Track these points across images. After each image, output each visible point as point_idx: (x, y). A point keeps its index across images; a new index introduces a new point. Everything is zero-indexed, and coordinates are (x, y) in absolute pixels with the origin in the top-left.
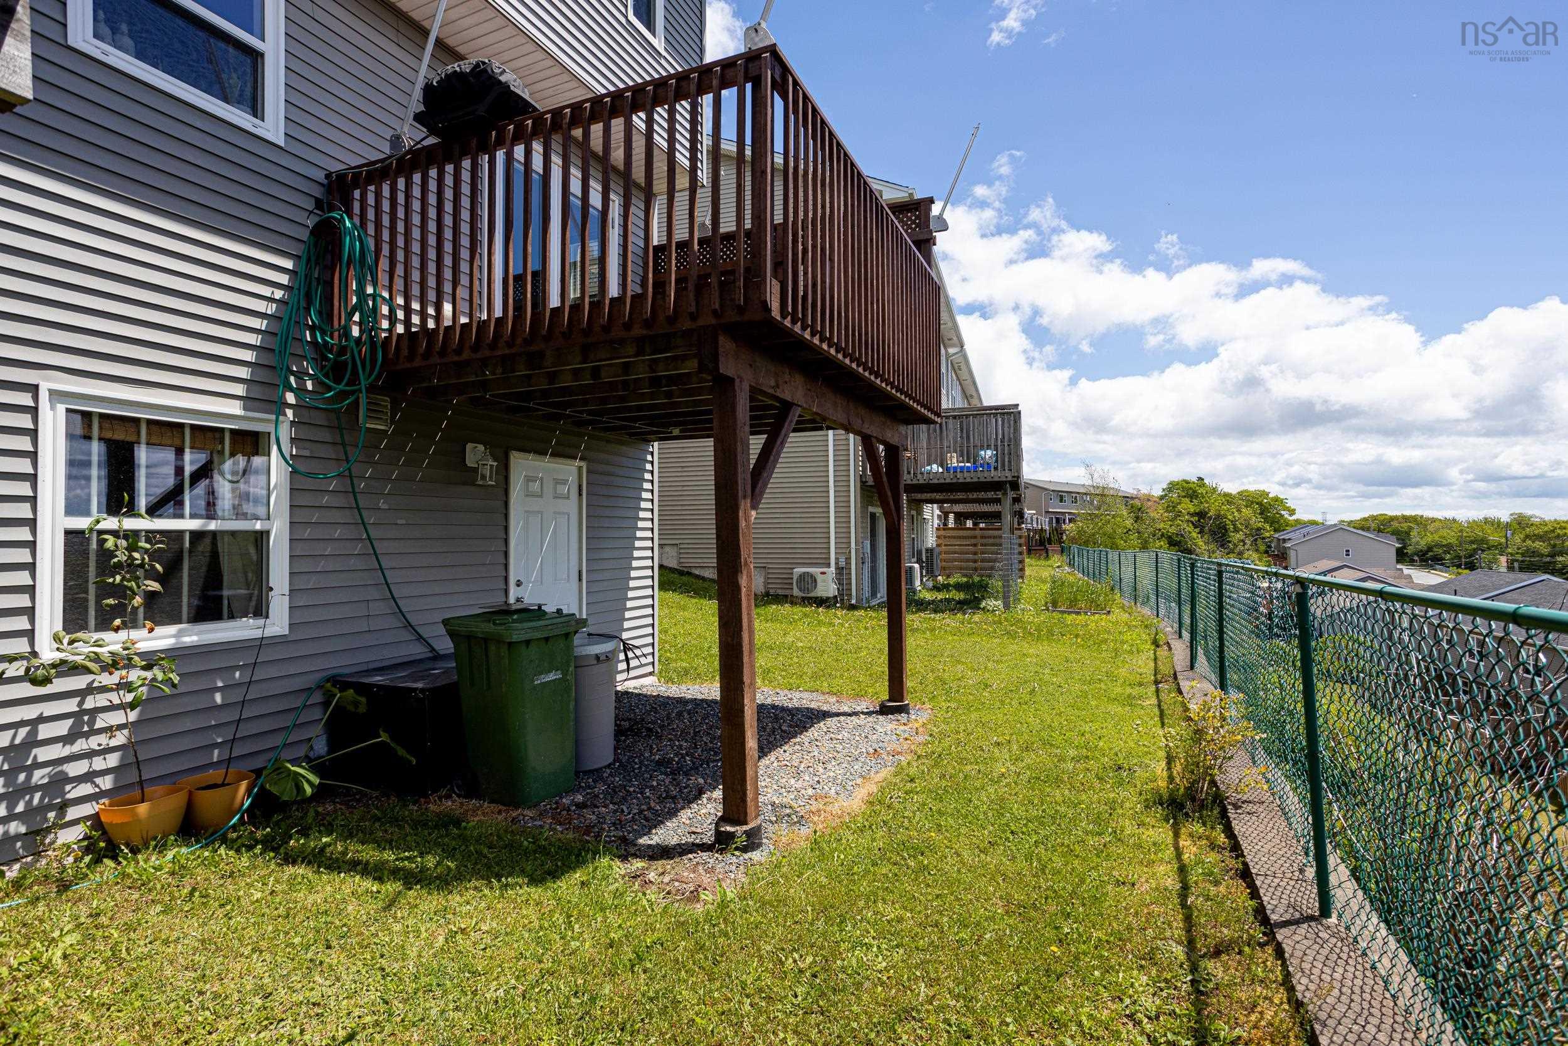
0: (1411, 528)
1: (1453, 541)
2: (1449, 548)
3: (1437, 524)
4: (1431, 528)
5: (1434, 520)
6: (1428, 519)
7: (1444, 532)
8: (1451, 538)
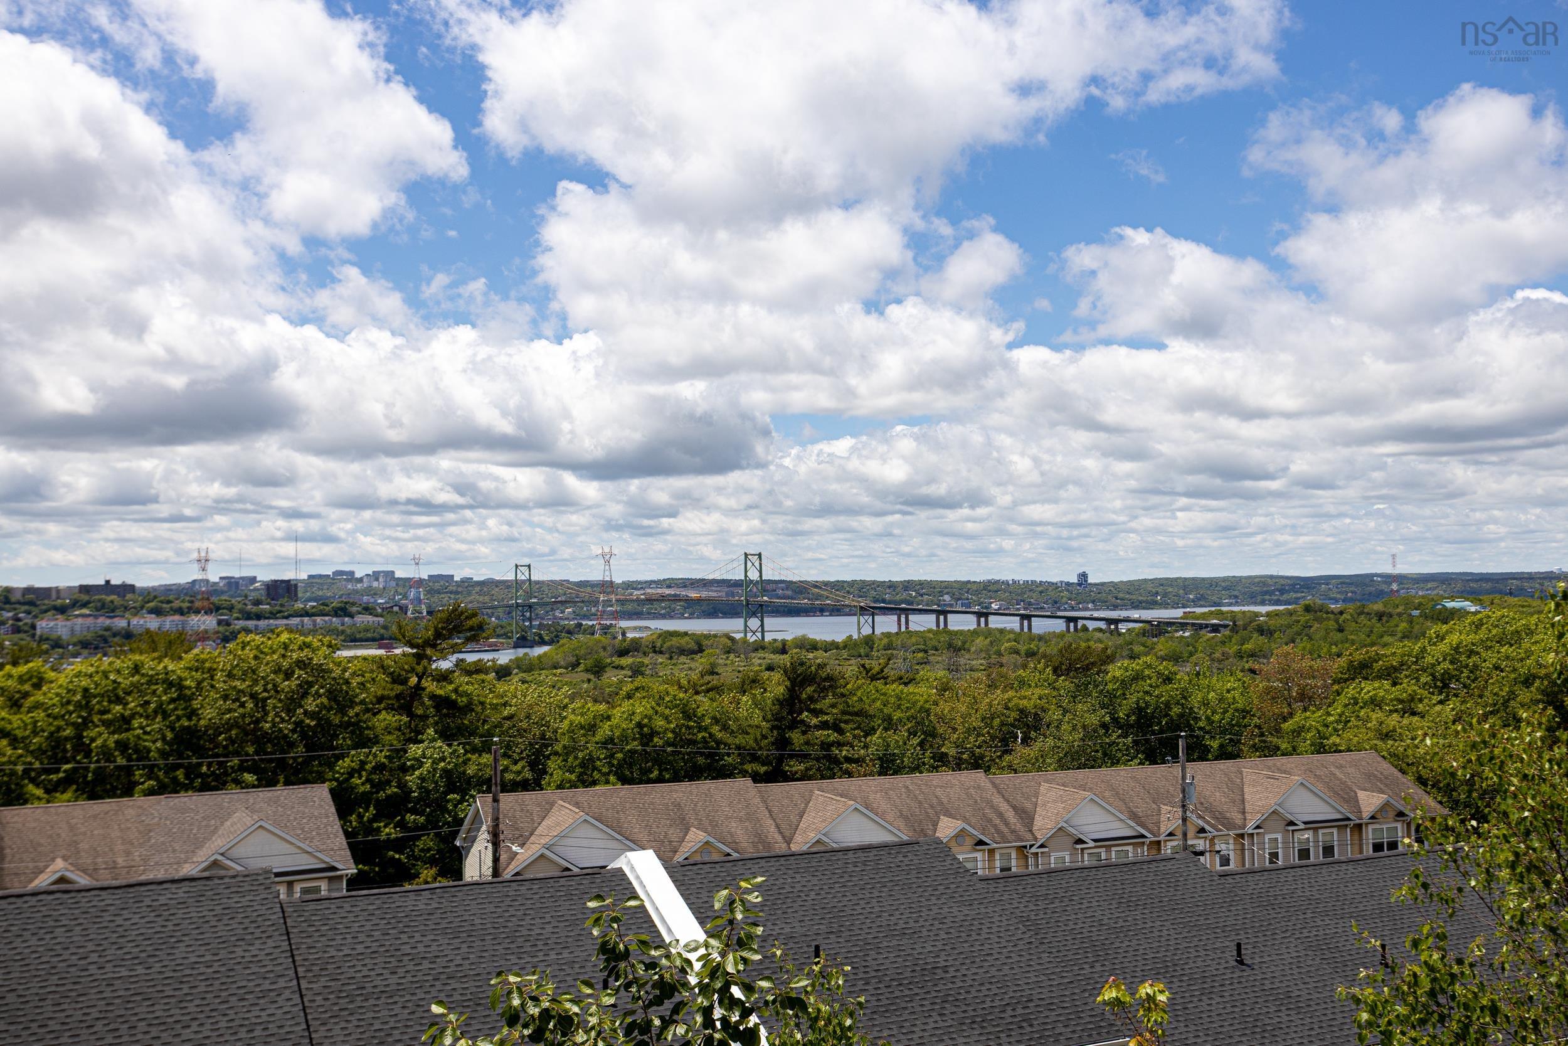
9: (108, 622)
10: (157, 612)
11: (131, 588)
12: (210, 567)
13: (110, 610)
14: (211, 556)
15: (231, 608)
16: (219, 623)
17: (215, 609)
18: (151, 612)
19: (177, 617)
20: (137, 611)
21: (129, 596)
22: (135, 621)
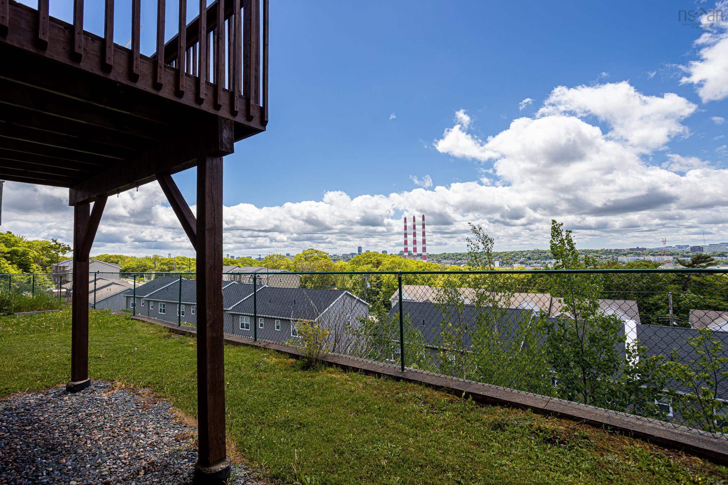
0: (118, 261)
1: (135, 267)
2: (133, 269)
3: (129, 259)
4: (126, 261)
5: (127, 257)
6: (125, 257)
7: (131, 263)
8: (134, 264)
9: (638, 258)
10: (653, 255)
11: (645, 249)
12: (667, 243)
13: (639, 255)
14: (667, 240)
15: (678, 254)
16: (674, 258)
17: (672, 255)
18: (651, 255)
19: (659, 257)
20: (647, 255)
21: (644, 251)
22: (646, 257)
